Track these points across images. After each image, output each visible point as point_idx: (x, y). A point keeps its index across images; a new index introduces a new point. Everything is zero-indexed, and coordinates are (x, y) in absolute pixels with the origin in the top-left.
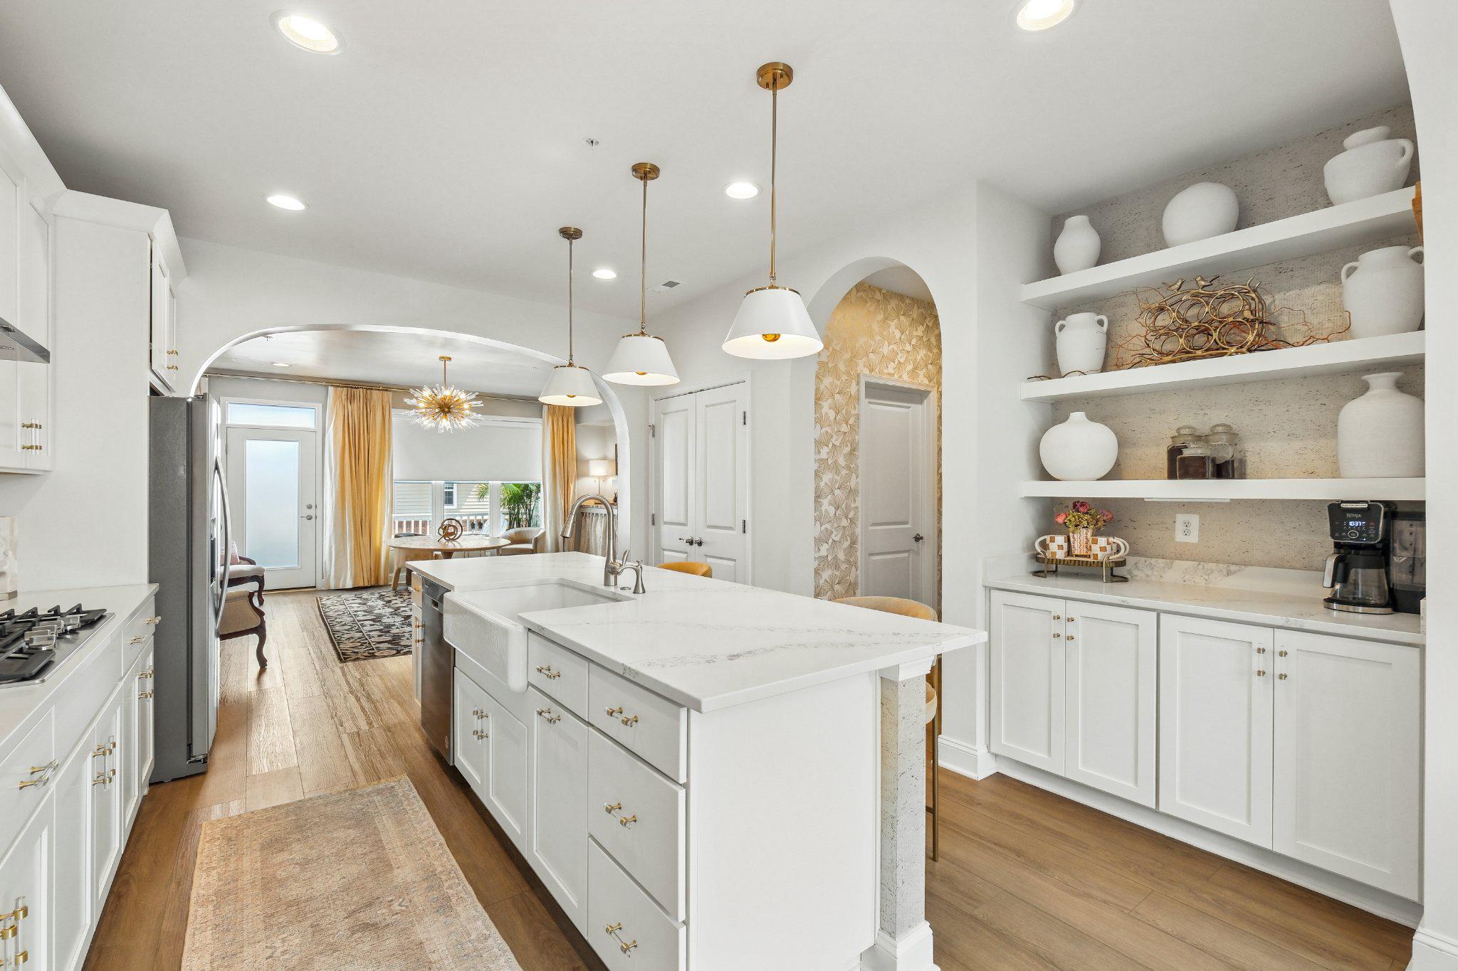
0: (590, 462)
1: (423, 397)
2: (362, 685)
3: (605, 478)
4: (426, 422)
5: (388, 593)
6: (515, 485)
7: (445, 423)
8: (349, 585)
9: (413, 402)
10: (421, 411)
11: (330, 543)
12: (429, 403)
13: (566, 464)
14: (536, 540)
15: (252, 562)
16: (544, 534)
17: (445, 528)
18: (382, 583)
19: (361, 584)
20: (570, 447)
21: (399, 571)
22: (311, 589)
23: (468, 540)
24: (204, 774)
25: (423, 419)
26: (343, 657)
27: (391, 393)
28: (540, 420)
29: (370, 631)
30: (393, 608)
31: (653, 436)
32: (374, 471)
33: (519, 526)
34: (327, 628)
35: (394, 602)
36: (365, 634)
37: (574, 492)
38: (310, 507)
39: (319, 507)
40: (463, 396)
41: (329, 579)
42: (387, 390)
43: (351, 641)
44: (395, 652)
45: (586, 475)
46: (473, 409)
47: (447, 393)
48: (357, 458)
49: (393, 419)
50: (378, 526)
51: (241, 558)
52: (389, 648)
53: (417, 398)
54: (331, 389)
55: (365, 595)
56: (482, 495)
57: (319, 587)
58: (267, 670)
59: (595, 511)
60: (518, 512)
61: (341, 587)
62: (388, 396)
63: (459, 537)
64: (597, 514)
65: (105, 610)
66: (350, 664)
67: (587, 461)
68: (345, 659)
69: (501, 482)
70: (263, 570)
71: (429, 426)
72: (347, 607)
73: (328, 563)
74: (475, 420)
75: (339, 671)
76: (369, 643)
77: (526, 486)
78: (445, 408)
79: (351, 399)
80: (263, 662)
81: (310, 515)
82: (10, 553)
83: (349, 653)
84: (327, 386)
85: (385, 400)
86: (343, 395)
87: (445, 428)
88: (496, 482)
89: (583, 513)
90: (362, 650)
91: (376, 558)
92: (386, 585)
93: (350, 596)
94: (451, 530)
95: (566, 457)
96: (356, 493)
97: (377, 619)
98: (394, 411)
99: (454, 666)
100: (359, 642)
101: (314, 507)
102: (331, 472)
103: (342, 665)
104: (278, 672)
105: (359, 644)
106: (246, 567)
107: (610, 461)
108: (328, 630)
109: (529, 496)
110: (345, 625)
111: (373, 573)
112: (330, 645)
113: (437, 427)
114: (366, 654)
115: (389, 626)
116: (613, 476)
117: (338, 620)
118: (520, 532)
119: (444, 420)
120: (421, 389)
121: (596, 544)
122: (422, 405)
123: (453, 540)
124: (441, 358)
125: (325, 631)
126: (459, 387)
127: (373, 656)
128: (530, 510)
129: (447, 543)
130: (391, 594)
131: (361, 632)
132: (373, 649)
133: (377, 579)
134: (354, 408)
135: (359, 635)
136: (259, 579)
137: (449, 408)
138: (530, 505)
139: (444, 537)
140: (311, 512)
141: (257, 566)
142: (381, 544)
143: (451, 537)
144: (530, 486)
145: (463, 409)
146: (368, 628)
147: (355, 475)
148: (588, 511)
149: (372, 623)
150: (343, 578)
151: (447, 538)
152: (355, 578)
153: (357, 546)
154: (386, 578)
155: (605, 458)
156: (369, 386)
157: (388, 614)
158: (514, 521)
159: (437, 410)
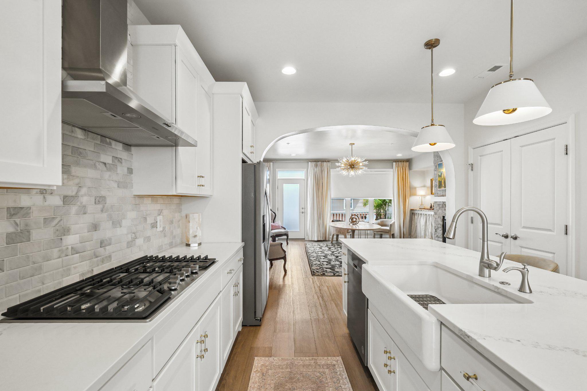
0: (417, 189)
1: (343, 162)
2: (320, 290)
3: (424, 196)
4: (344, 173)
5: (329, 243)
6: (379, 200)
7: (352, 173)
8: (316, 240)
9: (339, 164)
10: (342, 168)
11: (309, 223)
12: (345, 164)
13: (404, 190)
14: (391, 225)
15: (285, 229)
16: (394, 223)
17: (352, 219)
18: (327, 240)
19: (320, 240)
20: (406, 182)
21: (333, 235)
22: (303, 240)
23: (362, 225)
24: (260, 326)
25: (343, 171)
26: (313, 274)
27: (330, 163)
28: (392, 170)
29: (323, 262)
30: (331, 251)
31: (472, 170)
32: (324, 193)
33: (380, 218)
34: (308, 258)
35: (332, 248)
36: (321, 263)
37: (409, 203)
38: (303, 209)
39: (306, 209)
40: (359, 160)
41: (309, 236)
42: (329, 162)
43: (316, 265)
44: (333, 274)
45: (415, 194)
46: (364, 165)
47: (353, 159)
48: (318, 189)
49: (331, 173)
50: (326, 218)
51: (282, 227)
52: (330, 272)
53: (341, 163)
54: (309, 163)
55: (321, 244)
56: (365, 205)
57: (306, 239)
58: (287, 274)
59: (420, 212)
60: (380, 211)
61: (313, 240)
62: (329, 164)
63: (357, 224)
64: (421, 214)
65: (215, 259)
66: (315, 277)
67: (415, 188)
68: (314, 274)
69: (374, 199)
70: (288, 232)
71: (346, 174)
72: (314, 248)
73: (309, 230)
74: (365, 171)
75: (311, 280)
76: (323, 268)
77: (385, 200)
78: (352, 166)
79: (316, 166)
80: (285, 271)
81: (303, 212)
82: (198, 228)
83: (315, 271)
84: (308, 162)
85: (328, 165)
86: (314, 165)
87: (352, 175)
88: (372, 198)
89: (413, 213)
90: (320, 271)
91: (325, 229)
92: (329, 241)
93: (316, 244)
94: (354, 220)
95: (404, 187)
96: (318, 203)
97: (326, 256)
98: (331, 170)
99: (368, 308)
100: (319, 267)
101: (304, 209)
102: (310, 195)
103: (312, 277)
104: (290, 276)
105: (319, 268)
106: (283, 230)
107: (428, 187)
108: (308, 259)
109: (385, 205)
110: (314, 257)
111: (324, 236)
112: (308, 266)
113: (349, 174)
114: (322, 273)
115: (330, 260)
116: (429, 195)
117: (312, 255)
118: (383, 221)
119: (352, 171)
120: (342, 158)
121: (420, 229)
122: (343, 165)
123: (356, 224)
124: (350, 144)
125: (307, 259)
126: (357, 156)
127: (324, 275)
128: (385, 211)
129: (353, 226)
130: (331, 245)
131: (320, 261)
132: (324, 271)
133: (326, 238)
134: (318, 170)
135: (319, 263)
136: (287, 235)
137: (354, 166)
138: (386, 209)
139: (352, 223)
140: (303, 210)
141: (286, 230)
142: (327, 224)
143: (355, 223)
144: (386, 200)
145: (360, 166)
146: (322, 260)
147: (318, 197)
148: (416, 212)
149: (324, 258)
150: (313, 237)
151: (353, 223)
152: (318, 237)
153: (319, 225)
154: (329, 238)
155: (424, 186)
156: (323, 161)
157: (330, 254)
158: (378, 216)
159: (349, 167)
